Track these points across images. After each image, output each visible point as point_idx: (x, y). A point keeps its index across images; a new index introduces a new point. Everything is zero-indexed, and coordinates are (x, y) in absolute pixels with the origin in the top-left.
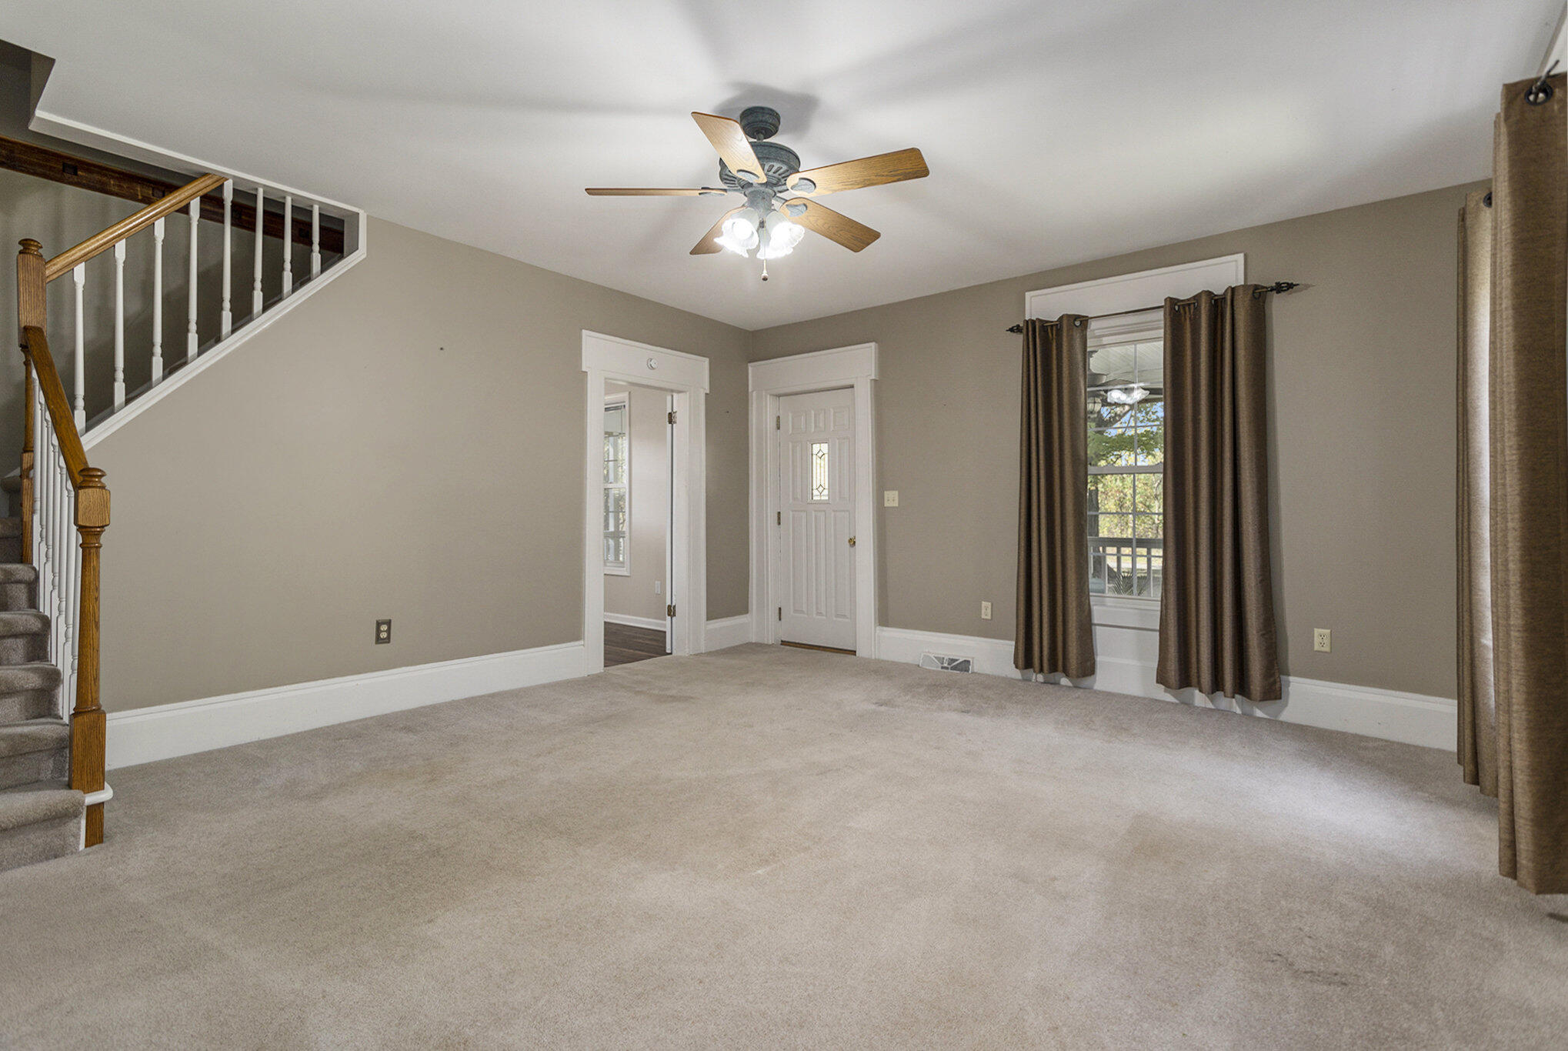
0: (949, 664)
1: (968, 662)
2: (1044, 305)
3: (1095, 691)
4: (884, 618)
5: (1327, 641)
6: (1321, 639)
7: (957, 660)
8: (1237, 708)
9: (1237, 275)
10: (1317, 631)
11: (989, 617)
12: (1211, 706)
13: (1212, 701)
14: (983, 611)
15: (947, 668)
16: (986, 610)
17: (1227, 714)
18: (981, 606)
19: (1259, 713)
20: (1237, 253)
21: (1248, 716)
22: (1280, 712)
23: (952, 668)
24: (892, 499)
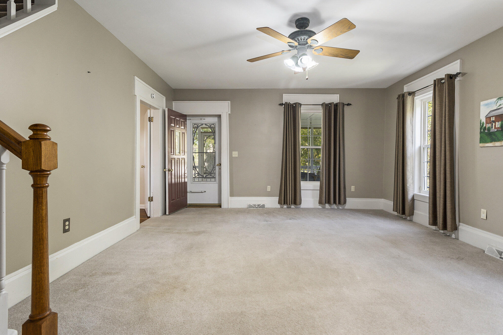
0: (258, 206)
1: (264, 205)
2: (289, 98)
3: (301, 208)
4: (232, 194)
5: (354, 189)
6: (353, 188)
7: (260, 205)
8: (336, 207)
9: (337, 99)
10: (352, 187)
11: (270, 191)
12: (330, 208)
13: (330, 207)
14: (268, 189)
15: (258, 208)
16: (269, 188)
17: (334, 209)
18: (267, 187)
19: (340, 208)
20: (337, 94)
21: (338, 208)
22: (344, 207)
23: (259, 207)
24: (235, 154)
